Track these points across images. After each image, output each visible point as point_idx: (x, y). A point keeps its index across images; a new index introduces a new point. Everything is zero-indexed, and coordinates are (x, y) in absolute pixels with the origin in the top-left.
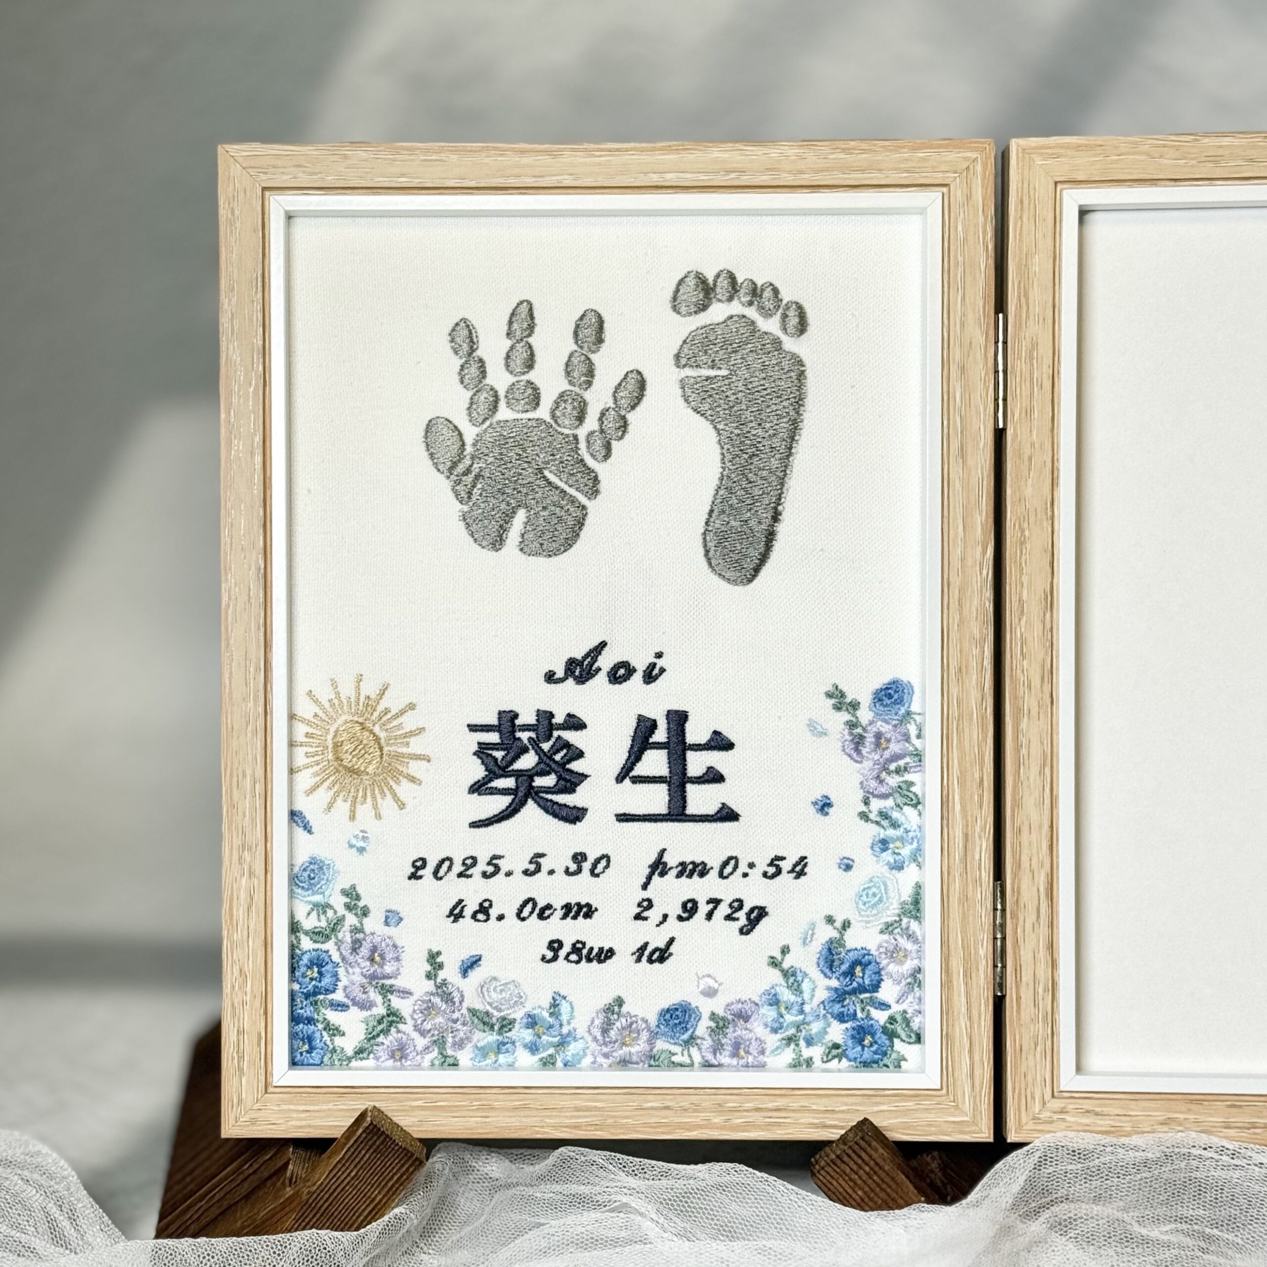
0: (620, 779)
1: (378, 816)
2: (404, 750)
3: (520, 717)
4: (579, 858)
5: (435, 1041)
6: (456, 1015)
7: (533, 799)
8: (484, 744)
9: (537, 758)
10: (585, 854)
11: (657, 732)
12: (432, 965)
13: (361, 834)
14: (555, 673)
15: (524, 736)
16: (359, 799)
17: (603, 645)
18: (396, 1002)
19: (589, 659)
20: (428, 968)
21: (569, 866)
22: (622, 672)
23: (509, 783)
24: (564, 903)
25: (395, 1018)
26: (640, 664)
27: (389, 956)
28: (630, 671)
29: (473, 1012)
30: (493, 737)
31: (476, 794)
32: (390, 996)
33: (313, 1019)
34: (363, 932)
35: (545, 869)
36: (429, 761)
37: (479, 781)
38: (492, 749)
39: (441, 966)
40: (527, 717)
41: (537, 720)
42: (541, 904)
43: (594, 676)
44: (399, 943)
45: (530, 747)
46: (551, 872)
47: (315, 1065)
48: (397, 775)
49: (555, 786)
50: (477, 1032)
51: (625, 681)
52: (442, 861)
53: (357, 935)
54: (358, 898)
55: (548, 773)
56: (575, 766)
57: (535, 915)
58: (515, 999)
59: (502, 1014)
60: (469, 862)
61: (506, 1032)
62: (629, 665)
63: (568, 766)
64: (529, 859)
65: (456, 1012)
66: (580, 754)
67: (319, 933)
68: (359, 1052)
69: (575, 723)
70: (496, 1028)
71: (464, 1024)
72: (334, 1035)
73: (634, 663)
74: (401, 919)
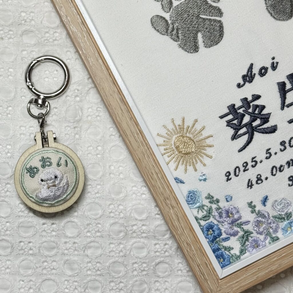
0: (282, 108)
1: (205, 165)
2: (201, 137)
3: (236, 105)
4: (283, 143)
5: (267, 234)
6: (269, 221)
7: (256, 131)
8: (228, 120)
9: (249, 116)
10: (284, 141)
11: (287, 85)
12: (251, 208)
13: (202, 174)
14: (240, 84)
15: (241, 111)
16: (195, 163)
17: (252, 65)
18: (245, 227)
19: (249, 73)
20: (250, 209)
21: (281, 148)
22: (263, 71)
23: (244, 130)
24: (286, 162)
25: (248, 233)
26: (268, 65)
27: (234, 212)
28: (266, 69)
29: (275, 217)
30: (230, 117)
31: (235, 140)
32: (242, 227)
33: (219, 248)
34: (221, 209)
35: (273, 154)
36: (212, 136)
37: (233, 134)
38: (232, 121)
39: (255, 206)
40: (238, 104)
41: (243, 103)
42: (278, 166)
43: (254, 77)
44: (236, 206)
45: (245, 113)
46: (276, 153)
47: (228, 265)
48: (203, 147)
49: (261, 122)
50: (280, 223)
51: (266, 73)
52: (235, 169)
53: (219, 211)
54: (213, 197)
55: (256, 119)
56: (265, 112)
57: (278, 171)
58: (287, 205)
59: (285, 212)
60: (245, 165)
61: (290, 218)
62: (264, 67)
63: (262, 113)
64: (265, 153)
65: (269, 220)
66: (263, 107)
67: (205, 217)
68: (242, 252)
69: (257, 97)
70: (286, 218)
71: (274, 223)
72: (230, 250)
73: (266, 66)
74: (232, 197)
